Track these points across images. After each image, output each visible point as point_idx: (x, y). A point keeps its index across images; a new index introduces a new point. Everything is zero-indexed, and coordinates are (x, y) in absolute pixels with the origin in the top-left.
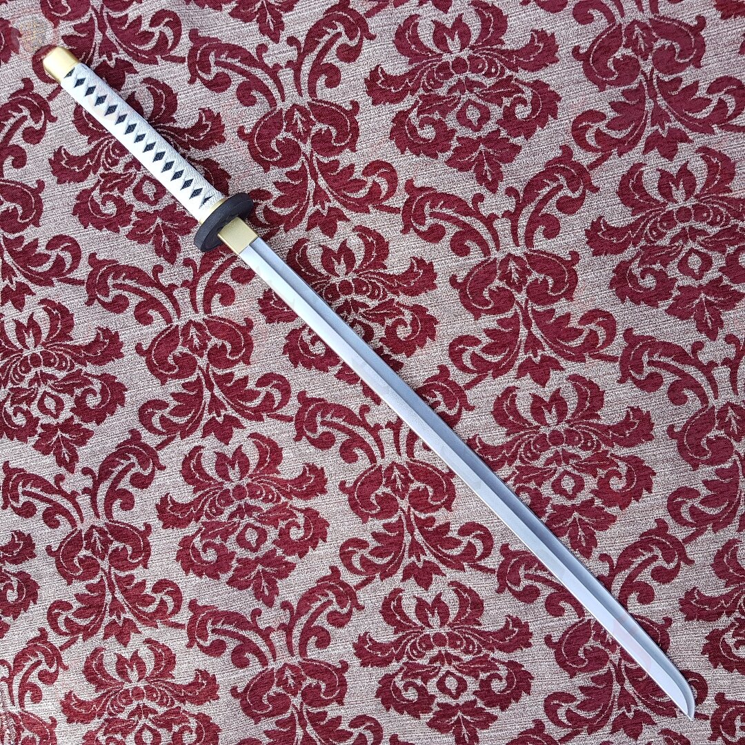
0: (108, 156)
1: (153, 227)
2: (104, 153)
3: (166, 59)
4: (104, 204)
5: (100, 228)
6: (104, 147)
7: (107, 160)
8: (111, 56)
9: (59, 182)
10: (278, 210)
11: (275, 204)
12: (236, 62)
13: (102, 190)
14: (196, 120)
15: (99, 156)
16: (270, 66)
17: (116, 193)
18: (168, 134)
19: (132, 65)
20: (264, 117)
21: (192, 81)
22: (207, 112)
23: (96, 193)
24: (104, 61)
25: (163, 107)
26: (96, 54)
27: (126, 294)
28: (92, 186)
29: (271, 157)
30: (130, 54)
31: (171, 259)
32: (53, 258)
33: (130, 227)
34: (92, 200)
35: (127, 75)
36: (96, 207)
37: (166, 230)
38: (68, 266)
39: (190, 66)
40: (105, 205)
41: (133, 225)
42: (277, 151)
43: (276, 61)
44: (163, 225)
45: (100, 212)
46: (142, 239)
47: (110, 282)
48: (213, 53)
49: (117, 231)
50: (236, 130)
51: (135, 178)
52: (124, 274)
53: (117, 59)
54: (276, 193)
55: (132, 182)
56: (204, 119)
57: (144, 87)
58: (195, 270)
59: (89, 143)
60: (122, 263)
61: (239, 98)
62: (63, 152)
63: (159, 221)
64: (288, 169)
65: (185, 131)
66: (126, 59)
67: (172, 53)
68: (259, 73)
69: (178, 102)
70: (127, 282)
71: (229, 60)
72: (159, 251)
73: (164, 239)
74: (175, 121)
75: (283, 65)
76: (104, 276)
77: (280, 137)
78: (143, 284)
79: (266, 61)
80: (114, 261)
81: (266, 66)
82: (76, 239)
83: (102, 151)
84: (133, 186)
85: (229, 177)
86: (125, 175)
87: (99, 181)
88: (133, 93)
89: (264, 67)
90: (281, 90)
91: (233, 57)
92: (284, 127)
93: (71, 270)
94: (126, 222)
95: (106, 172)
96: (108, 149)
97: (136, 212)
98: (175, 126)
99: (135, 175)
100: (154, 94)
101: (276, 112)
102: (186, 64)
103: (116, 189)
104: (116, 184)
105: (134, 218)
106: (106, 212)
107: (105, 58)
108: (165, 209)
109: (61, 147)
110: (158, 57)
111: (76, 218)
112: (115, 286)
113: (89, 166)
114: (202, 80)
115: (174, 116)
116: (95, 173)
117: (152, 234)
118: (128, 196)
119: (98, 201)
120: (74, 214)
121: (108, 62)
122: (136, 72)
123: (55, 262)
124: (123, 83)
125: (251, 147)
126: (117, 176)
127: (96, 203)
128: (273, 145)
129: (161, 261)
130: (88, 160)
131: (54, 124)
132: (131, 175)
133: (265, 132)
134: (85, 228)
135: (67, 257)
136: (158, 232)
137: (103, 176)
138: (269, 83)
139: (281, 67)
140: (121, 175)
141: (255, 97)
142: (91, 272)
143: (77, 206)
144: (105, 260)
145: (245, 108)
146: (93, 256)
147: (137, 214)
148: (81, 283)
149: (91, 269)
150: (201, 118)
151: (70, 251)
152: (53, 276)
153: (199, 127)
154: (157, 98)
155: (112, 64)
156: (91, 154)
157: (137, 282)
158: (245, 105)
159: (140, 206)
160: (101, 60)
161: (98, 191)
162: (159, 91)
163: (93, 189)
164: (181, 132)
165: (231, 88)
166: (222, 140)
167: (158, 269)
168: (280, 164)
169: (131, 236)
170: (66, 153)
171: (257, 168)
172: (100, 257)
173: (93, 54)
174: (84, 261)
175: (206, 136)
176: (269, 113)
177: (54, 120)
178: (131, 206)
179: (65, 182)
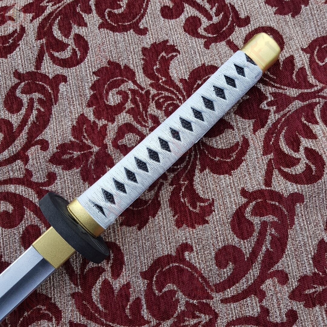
0: (167, 98)
1: (89, 142)
2: (170, 95)
3: (269, 164)
4: (119, 93)
5: (93, 87)
6: (176, 95)
7: (162, 97)
8: (272, 105)
9: (144, 50)
10: (98, 285)
11: (106, 283)
12: (266, 246)
13: (133, 91)
14: (201, 195)
15: (167, 90)
16: (263, 287)
17: (129, 105)
18: (188, 162)
19: (263, 126)
20: (203, 277)
21: (244, 193)
22: (209, 209)
23: (131, 85)
24: (266, 98)
25: (217, 159)
26: (273, 90)
27: (23, 111)
28: (138, 82)
29: (157, 281)
30: (275, 125)
31: (55, 160)
32: (65, 40)
33: (92, 118)
34: (123, 81)
35: (252, 122)
36: (116, 84)
37: (86, 156)
38: (56, 54)
39: (261, 192)
40: (117, 93)
41: (94, 122)
42: (163, 291)
43: (269, 294)
44: (91, 153)
45: (111, 88)
46: (76, 130)
47: (36, 96)
48: (276, 219)
49: (89, 105)
50: (189, 241)
51: (142, 125)
52: (42, 110)
53: (269, 111)
54: (117, 285)
55: (139, 122)
56: (202, 204)
57: (239, 139)
58: (43, 184)
59: (181, 80)
60: (55, 109)
61: (225, 248)
62: (174, 54)
63: (95, 149)
64: (143, 302)
65: (191, 181)
66: (269, 121)
67: (276, 172)
68: (255, 272)
69: (222, 176)
70: (35, 112)
71: (268, 238)
72: (63, 148)
73: (76, 154)
74: (202, 170)
75: (264, 303)
76: (42, 90)
77: (180, 295)
78: (30, 130)
79: (269, 282)
80: (56, 100)
81: (263, 282)
82: (82, 64)
83: (172, 92)
84: (135, 124)
85: (140, 229)
86: (146, 116)
87: (142, 89)
88: (232, 127)
89: (261, 279)
90: (235, 299)
91: (272, 243)
92: (191, 301)
93: (52, 57)
94: (98, 115)
95: (150, 97)
96: (173, 100)
97: (107, 125)
98: (197, 171)
99: (145, 126)
100: (232, 149)
101: (209, 291)
102: (264, 187)
103: (133, 106)
104: (138, 106)
105: (101, 123)
106: (110, 94)
107: (270, 98)
108: (109, 156)
109: (179, 52)
110: (271, 156)
111: (105, 64)
112: (31, 101)
113: (158, 79)
114: (246, 205)
115: (207, 170)
116: (151, 85)
117: (82, 141)
118: (124, 118)
119: (122, 87)
120: (109, 62)
121: (265, 102)
122: (255, 131)
123: (61, 42)
124: (244, 117)
125: (169, 258)
126: (145, 108)
127: (119, 85)
128: (170, 286)
129: (53, 149)
130: (164, 79)
131: (202, 46)
132: (146, 122)
133: (185, 278)
134: (94, 73)
135: (66, 54)
136: (83, 147)
137: (148, 92)
138: (243, 285)
139: (261, 301)
140: (146, 112)
141: (226, 267)
142: (48, 77)
143: (118, 65)
144: (58, 90)
145: (213, 254)
146: (64, 79)
147: (105, 127)
148: (38, 67)
149: (51, 77)
150: (203, 200)
151: (71, 57)
152: (47, 40)
153: (195, 198)
154: (226, 153)
155: (264, 106)
156: (170, 81)
157: (34, 123)
158: (216, 254)
159: (112, 129)
160: (268, 95)
161: (132, 88)
162: (234, 155)
163: (135, 82)
164: (190, 177)
165: (236, 239)
166: (179, 224)
167: (44, 145)
168: (149, 292)
169: (82, 119)
170: (173, 57)
171: (145, 263)
172: (62, 87)
173: (274, 86)
174: (60, 70)
175: (184, 205)
176: (207, 283)
177: (207, 46)
178: (113, 121)
179: (144, 55)
